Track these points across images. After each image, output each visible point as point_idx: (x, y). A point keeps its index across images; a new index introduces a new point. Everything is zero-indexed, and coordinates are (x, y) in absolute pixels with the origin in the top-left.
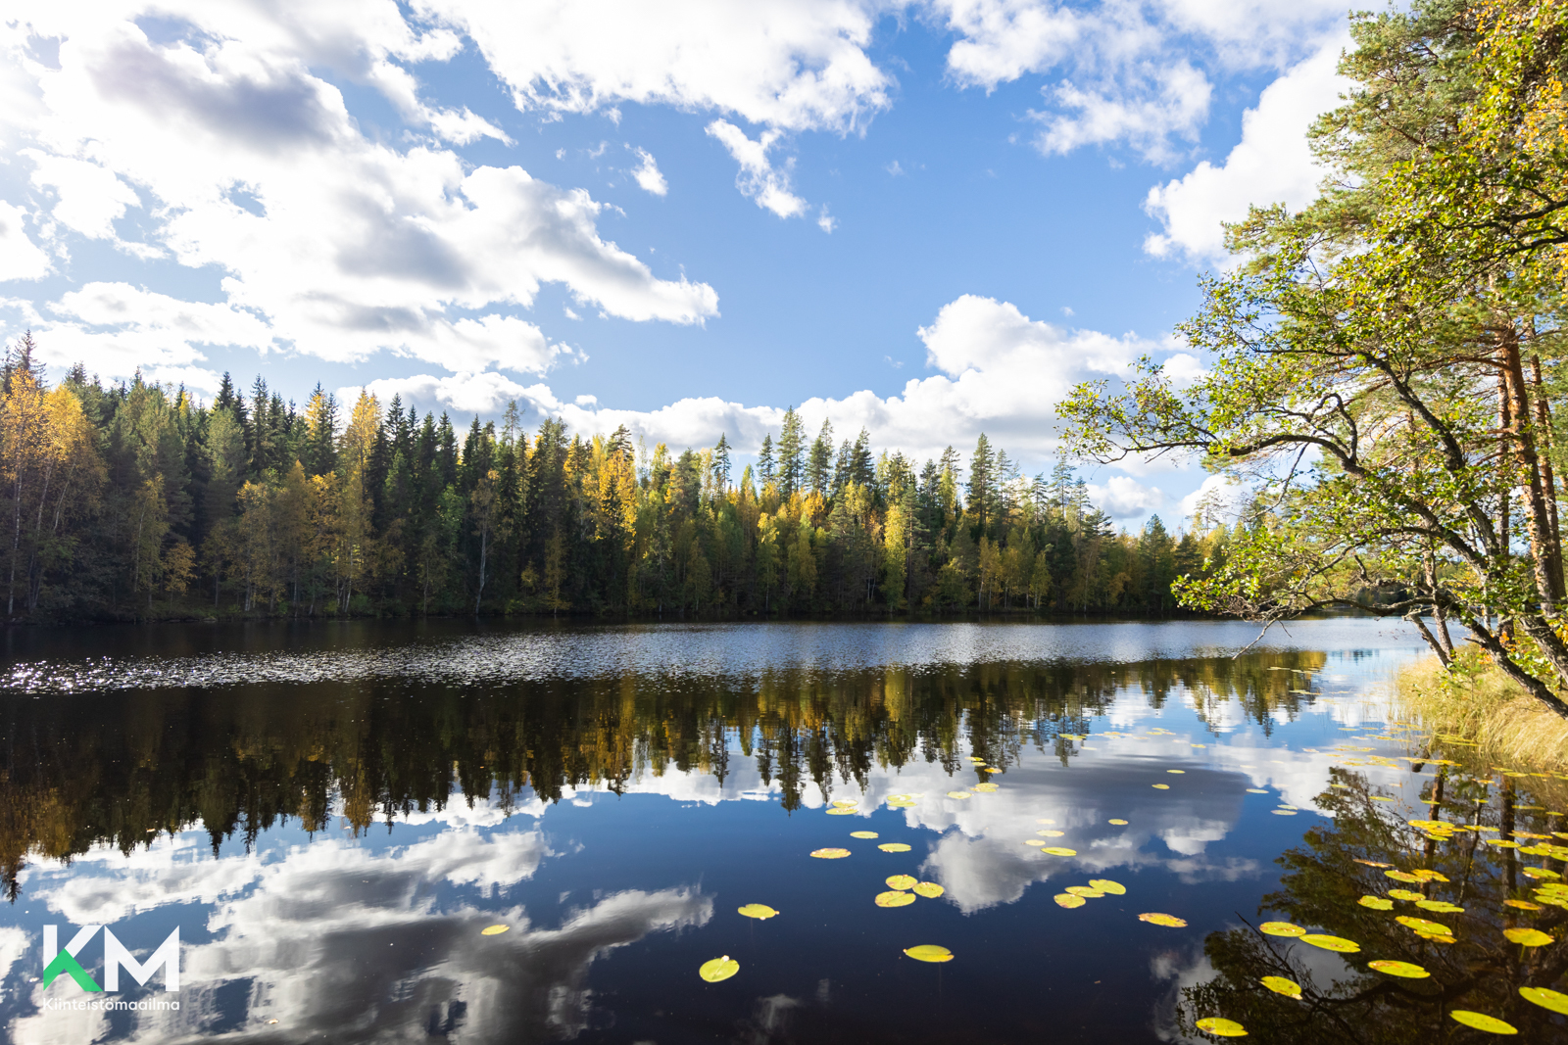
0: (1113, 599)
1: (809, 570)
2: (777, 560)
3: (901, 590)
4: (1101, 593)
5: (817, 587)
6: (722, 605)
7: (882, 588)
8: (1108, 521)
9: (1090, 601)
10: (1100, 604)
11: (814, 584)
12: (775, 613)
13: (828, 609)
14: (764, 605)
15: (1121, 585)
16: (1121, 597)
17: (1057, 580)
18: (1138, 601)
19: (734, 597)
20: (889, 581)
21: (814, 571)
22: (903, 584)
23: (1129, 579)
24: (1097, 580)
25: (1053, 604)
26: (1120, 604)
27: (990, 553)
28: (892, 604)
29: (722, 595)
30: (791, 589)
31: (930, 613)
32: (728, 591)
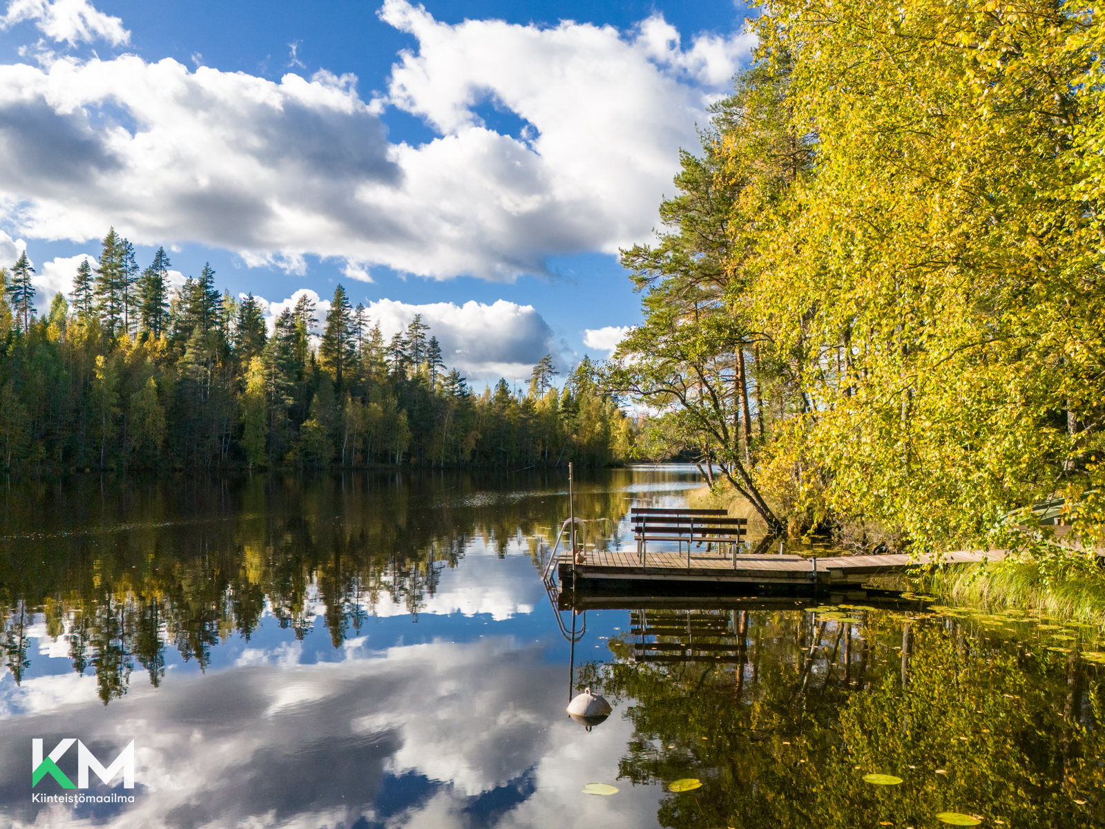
0: (467, 456)
1: (157, 420)
2: (117, 410)
3: (263, 445)
4: (456, 450)
5: (166, 441)
6: (42, 461)
7: (242, 443)
8: (463, 382)
9: (446, 457)
10: (455, 461)
11: (162, 438)
12: (112, 470)
13: (178, 466)
14: (98, 461)
15: (473, 442)
16: (473, 453)
17: (417, 437)
18: (487, 457)
19: (59, 451)
20: (249, 434)
21: (162, 424)
22: (264, 439)
23: (480, 437)
24: (453, 438)
25: (413, 460)
26: (471, 461)
27: (351, 408)
28: (251, 461)
29: (42, 449)
30: (134, 443)
31: (291, 469)
32: (50, 447)
